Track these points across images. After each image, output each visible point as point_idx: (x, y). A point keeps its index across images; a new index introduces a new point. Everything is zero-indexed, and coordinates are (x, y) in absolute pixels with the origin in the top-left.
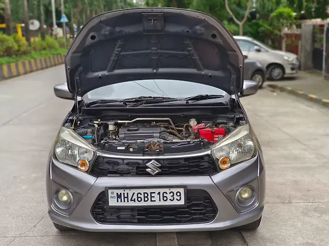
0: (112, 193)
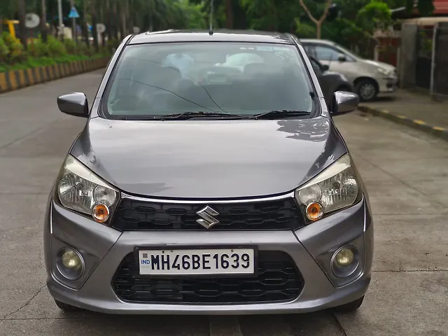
0: (145, 256)
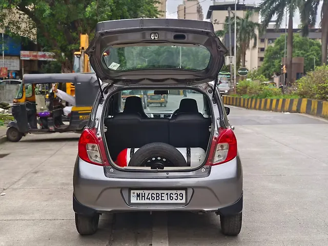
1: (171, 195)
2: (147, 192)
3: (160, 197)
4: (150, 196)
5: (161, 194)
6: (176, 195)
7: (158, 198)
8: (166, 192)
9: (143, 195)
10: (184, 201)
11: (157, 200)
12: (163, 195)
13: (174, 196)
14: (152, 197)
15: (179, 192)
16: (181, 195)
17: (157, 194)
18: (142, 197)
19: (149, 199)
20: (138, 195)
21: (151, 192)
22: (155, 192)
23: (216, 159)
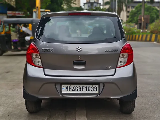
1: (89, 88)
2: (72, 86)
3: (81, 89)
4: (75, 89)
5: (82, 87)
6: (92, 88)
7: (80, 90)
8: (85, 86)
9: (70, 88)
10: (97, 92)
11: (79, 91)
12: (83, 88)
13: (91, 89)
14: (76, 89)
15: (94, 86)
16: (96, 88)
17: (79, 87)
18: (69, 89)
19: (74, 90)
20: (67, 88)
21: (75, 86)
22: (78, 86)
23: (119, 64)
